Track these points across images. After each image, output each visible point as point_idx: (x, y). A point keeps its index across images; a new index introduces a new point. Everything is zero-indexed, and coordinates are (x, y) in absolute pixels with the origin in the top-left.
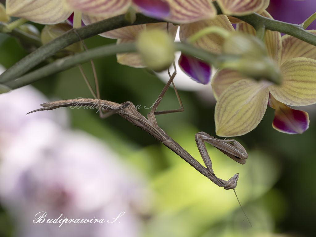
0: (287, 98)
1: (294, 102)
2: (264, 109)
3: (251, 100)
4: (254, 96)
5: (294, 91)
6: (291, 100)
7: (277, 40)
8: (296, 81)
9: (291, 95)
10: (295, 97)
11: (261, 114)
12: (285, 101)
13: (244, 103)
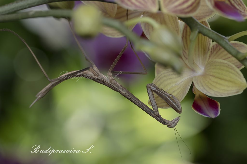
0: (204, 88)
1: (208, 92)
2: (186, 92)
3: (180, 84)
4: (182, 82)
5: (211, 84)
6: (207, 90)
7: (209, 43)
8: (215, 77)
9: (208, 87)
10: (210, 89)
11: (183, 96)
12: (202, 90)
13: (173, 85)
